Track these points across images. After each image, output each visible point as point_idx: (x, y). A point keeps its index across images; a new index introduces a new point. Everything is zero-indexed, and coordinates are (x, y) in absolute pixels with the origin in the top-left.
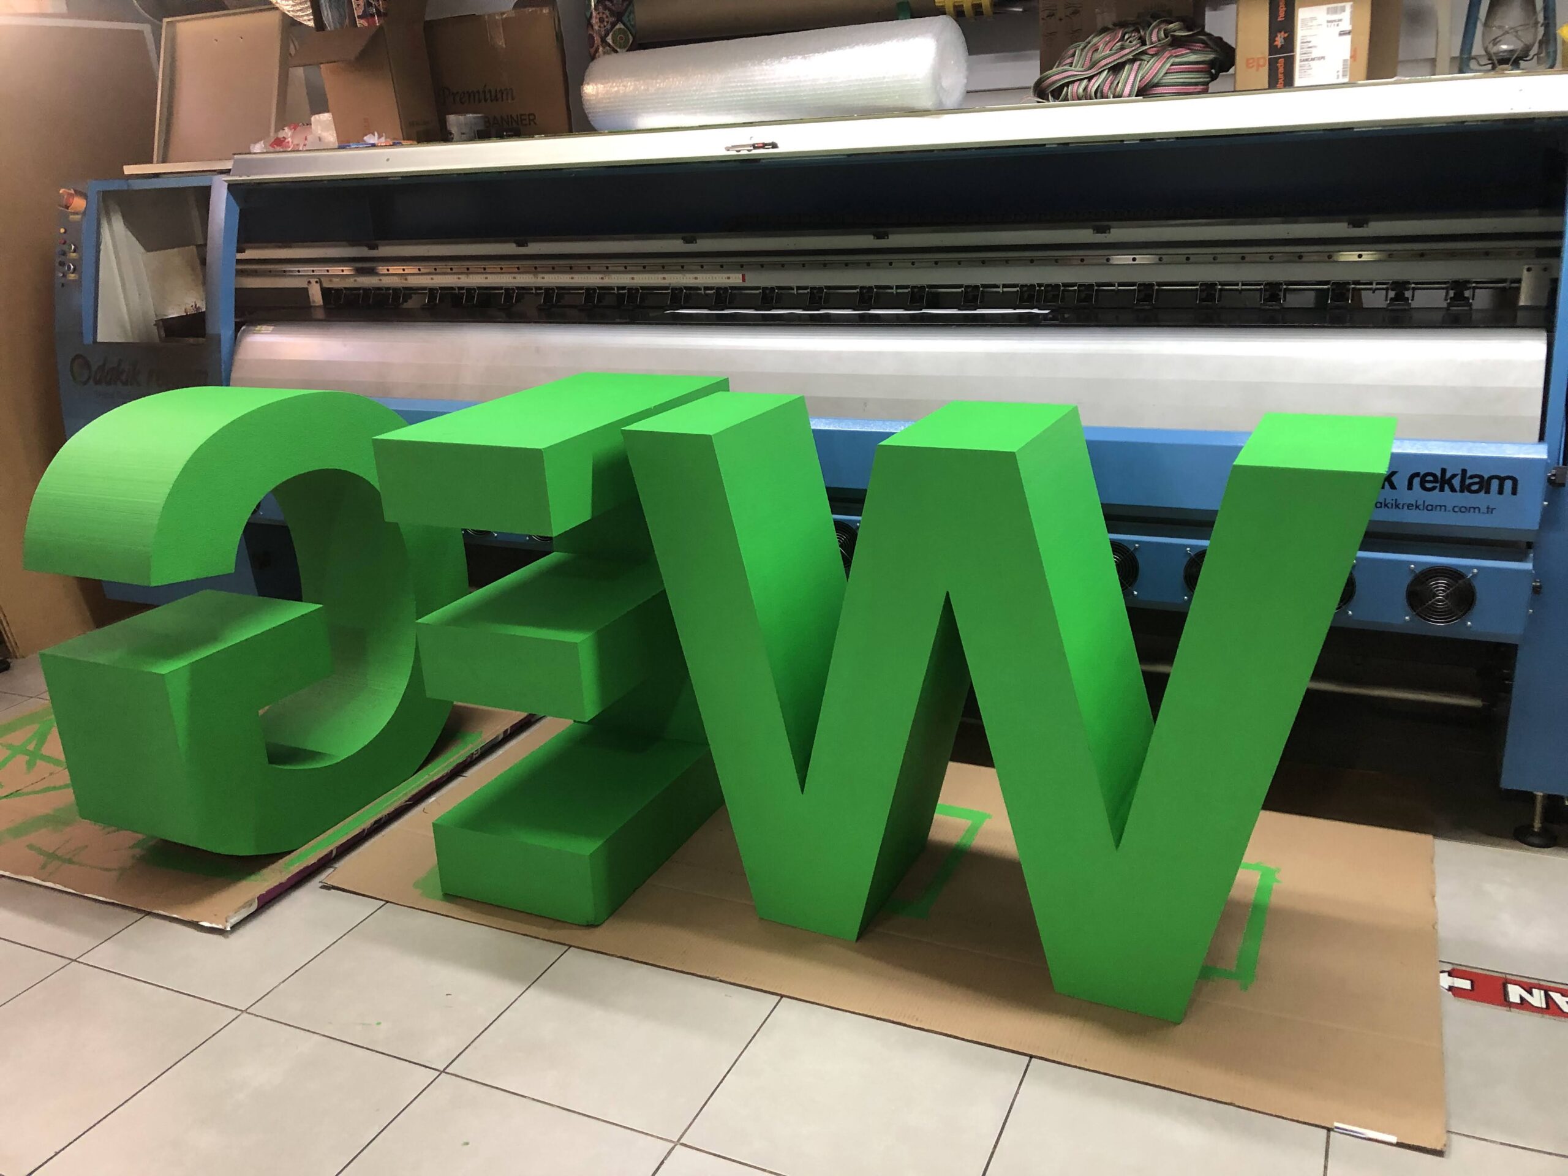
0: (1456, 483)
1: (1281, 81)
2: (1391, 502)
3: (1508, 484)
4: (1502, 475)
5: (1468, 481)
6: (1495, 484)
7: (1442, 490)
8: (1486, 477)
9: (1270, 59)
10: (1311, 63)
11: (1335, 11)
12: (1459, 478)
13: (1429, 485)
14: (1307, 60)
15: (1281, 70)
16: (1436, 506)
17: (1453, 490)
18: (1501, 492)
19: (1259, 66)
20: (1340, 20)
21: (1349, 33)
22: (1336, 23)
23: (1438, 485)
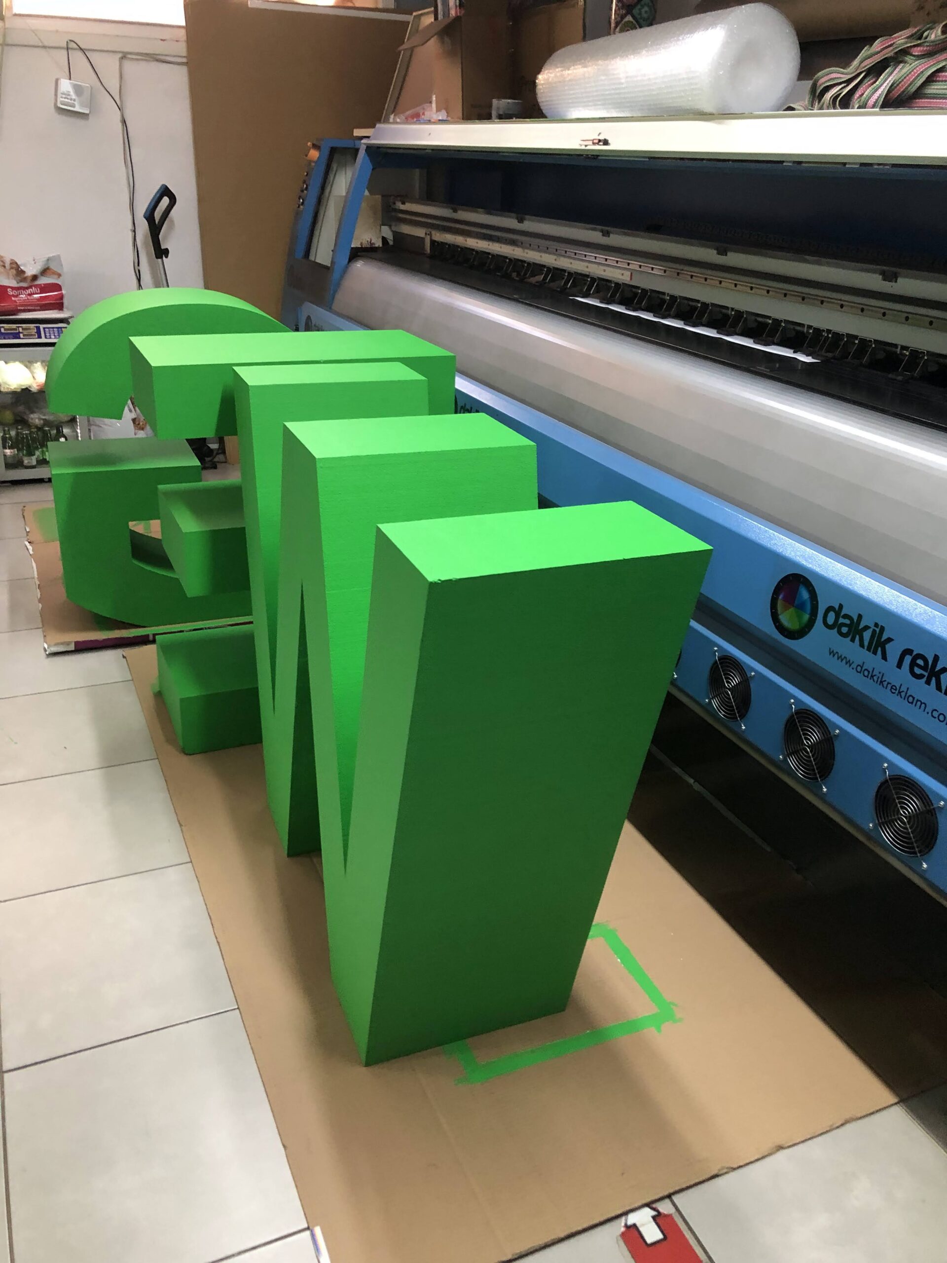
2: (878, 675)
7: (928, 682)
13: (918, 671)
16: (918, 700)
17: (939, 687)
23: (926, 674)
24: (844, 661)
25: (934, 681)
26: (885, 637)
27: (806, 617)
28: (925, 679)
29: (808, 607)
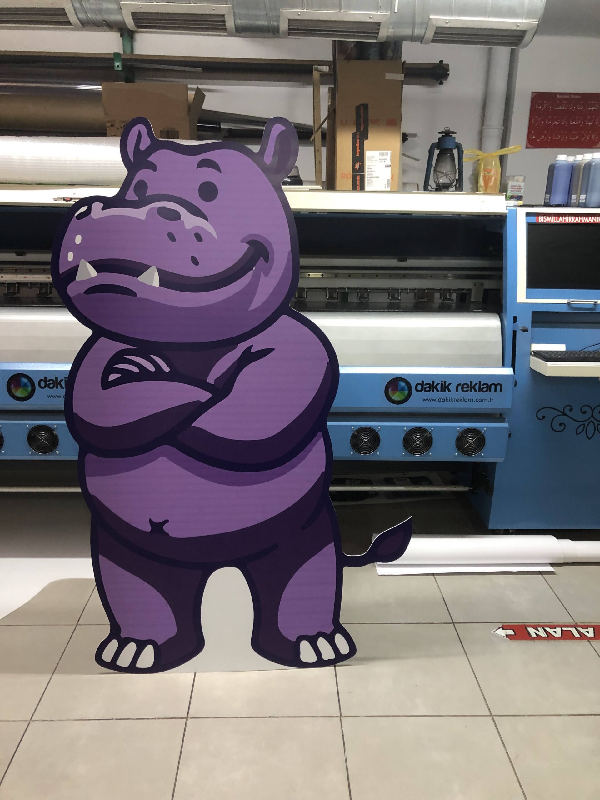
0: (477, 387)
1: (358, 187)
2: (449, 398)
3: (498, 387)
4: (496, 383)
5: (482, 387)
6: (493, 387)
7: (471, 391)
8: (489, 385)
9: (353, 175)
10: (373, 179)
11: (383, 154)
12: (478, 385)
13: (465, 389)
14: (371, 177)
15: (358, 181)
16: (469, 399)
17: (476, 391)
18: (495, 391)
19: (347, 178)
20: (385, 159)
21: (390, 166)
22: (384, 161)
23: (469, 389)
24: (432, 400)
25: (473, 390)
26: (447, 384)
27: (406, 392)
28: (469, 391)
29: (406, 388)
